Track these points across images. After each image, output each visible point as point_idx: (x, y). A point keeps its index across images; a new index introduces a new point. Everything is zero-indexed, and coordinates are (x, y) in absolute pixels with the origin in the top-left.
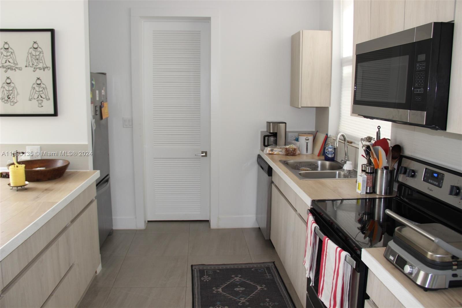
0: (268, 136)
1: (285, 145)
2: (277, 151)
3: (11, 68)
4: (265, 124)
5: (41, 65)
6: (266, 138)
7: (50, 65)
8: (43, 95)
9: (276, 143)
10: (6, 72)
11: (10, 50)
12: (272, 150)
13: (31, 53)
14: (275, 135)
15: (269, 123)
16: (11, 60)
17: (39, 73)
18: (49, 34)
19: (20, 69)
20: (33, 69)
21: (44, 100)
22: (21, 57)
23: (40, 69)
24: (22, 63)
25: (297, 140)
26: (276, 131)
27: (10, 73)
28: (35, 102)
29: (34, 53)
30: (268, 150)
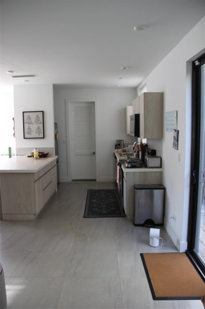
0: (117, 145)
1: (124, 148)
2: (120, 150)
3: (30, 123)
4: (116, 141)
5: (39, 122)
6: (116, 146)
7: (42, 122)
8: (40, 132)
9: (120, 148)
10: (28, 124)
11: (30, 118)
12: (118, 150)
13: (36, 119)
14: (119, 145)
15: (117, 140)
16: (30, 121)
17: (39, 125)
18: (42, 113)
19: (33, 124)
20: (36, 124)
21: (40, 133)
22: (33, 120)
23: (39, 123)
24: (33, 121)
25: (128, 146)
26: (119, 143)
27: (30, 125)
28: (37, 134)
29: (37, 118)
30: (116, 150)
